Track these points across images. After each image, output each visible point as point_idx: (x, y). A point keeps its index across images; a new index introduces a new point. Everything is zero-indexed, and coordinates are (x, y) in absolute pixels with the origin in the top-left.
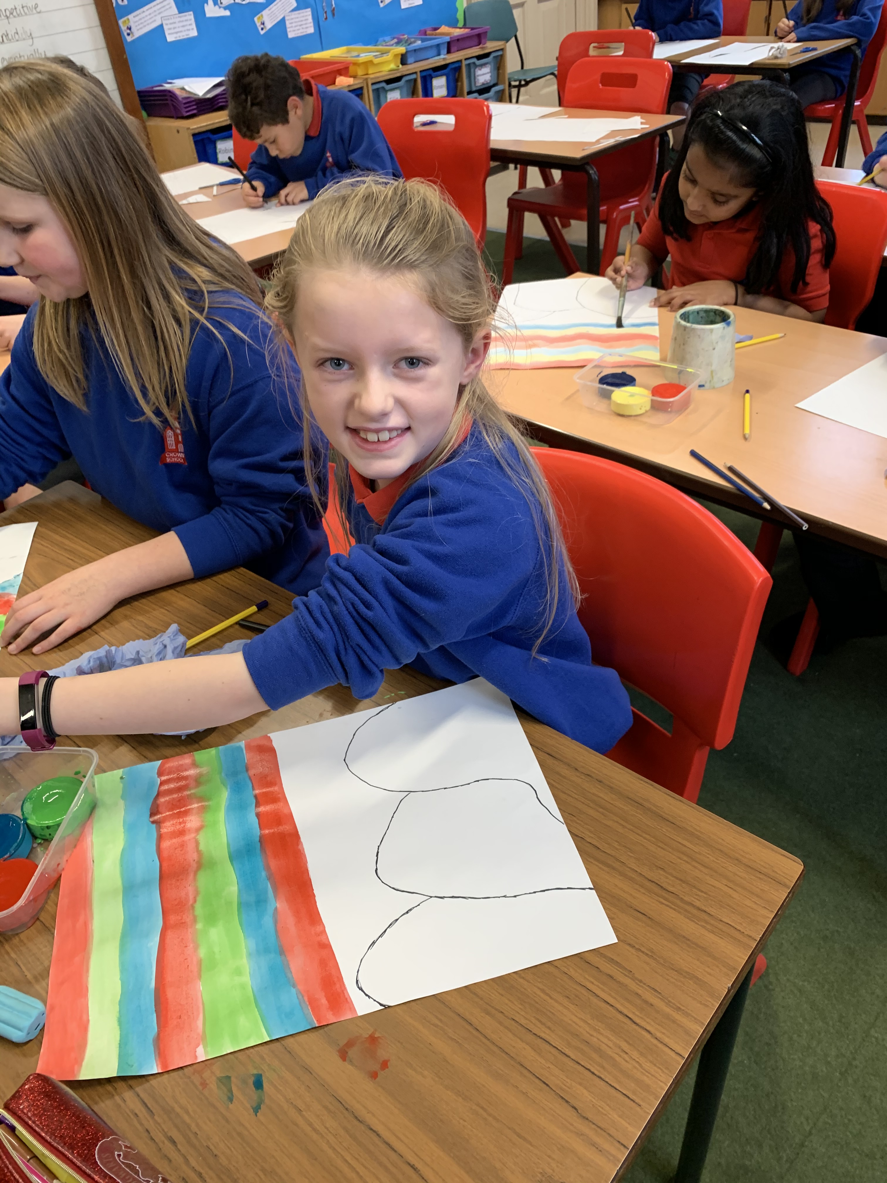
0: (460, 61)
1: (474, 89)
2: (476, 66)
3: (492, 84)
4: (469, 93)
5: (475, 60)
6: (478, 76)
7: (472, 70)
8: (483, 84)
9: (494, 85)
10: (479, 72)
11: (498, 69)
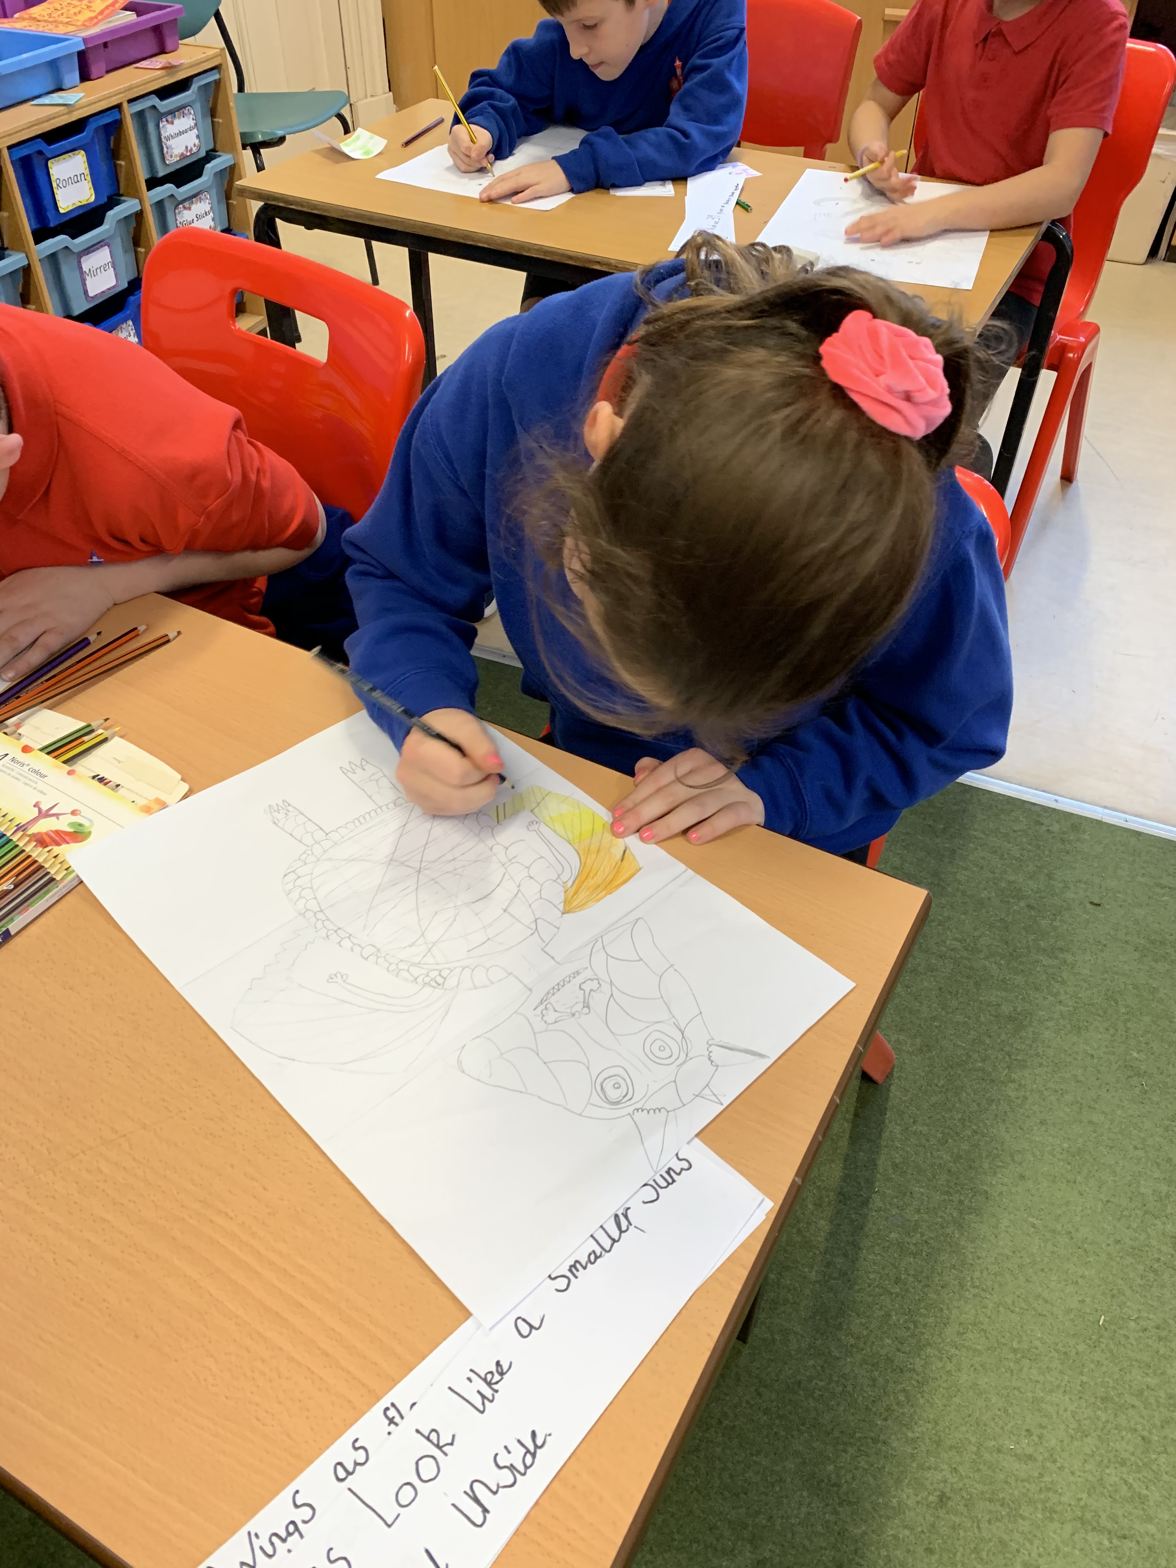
0: (119, 107)
1: (161, 173)
2: (160, 116)
3: (203, 154)
4: (153, 183)
5: (154, 100)
6: (168, 139)
7: (151, 127)
8: (183, 157)
9: (210, 156)
10: (168, 129)
11: (213, 113)
